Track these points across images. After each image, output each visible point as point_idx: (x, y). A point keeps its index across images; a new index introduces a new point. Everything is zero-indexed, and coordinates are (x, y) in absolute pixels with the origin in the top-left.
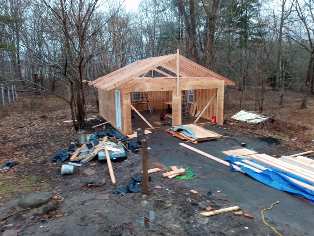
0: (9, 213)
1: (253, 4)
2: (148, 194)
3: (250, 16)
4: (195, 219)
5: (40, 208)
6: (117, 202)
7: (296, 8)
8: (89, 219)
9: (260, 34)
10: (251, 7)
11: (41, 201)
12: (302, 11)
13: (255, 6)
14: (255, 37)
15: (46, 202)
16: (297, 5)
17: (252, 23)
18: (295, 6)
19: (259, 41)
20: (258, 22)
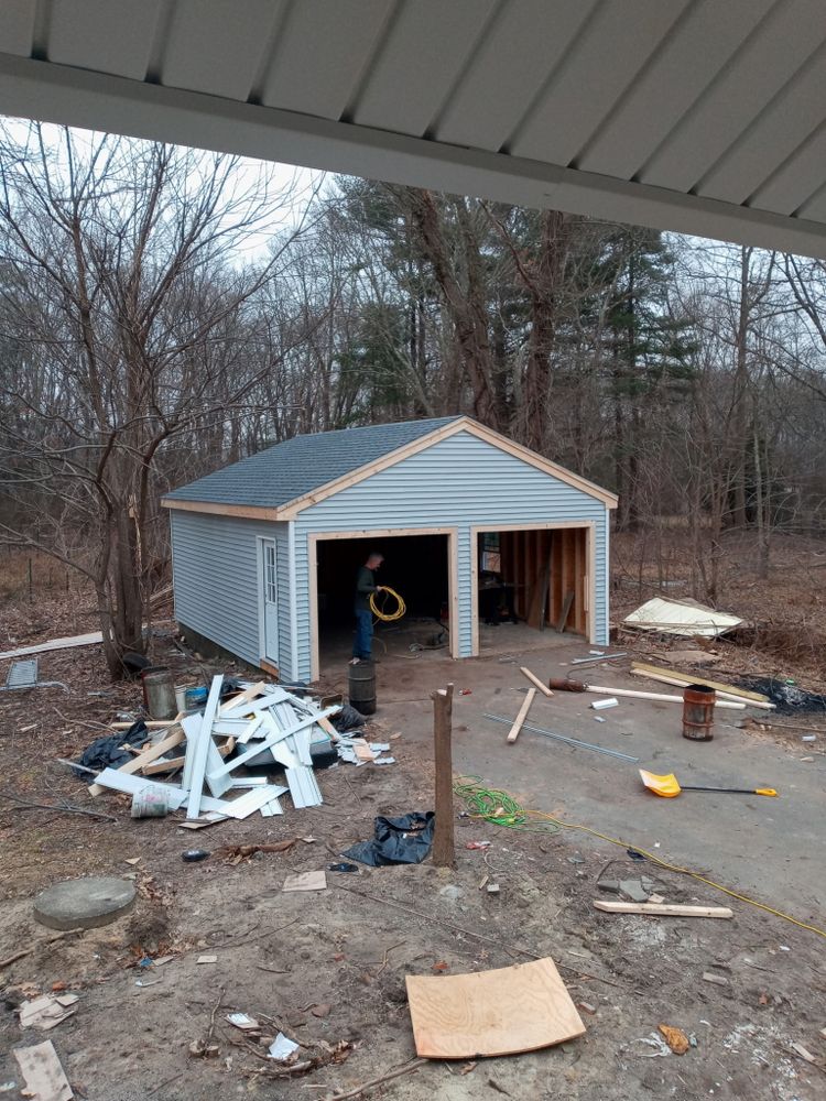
0: (14, 947)
1: (650, 257)
2: (454, 867)
3: (642, 292)
4: (624, 932)
5: (114, 926)
6: (361, 894)
7: (787, 273)
8: (293, 950)
9: (677, 351)
10: (646, 264)
11: (110, 904)
12: (807, 285)
13: (655, 263)
14: (658, 358)
15: (129, 906)
16: (790, 264)
17: (649, 316)
18: (783, 266)
19: (676, 373)
20: (667, 314)
